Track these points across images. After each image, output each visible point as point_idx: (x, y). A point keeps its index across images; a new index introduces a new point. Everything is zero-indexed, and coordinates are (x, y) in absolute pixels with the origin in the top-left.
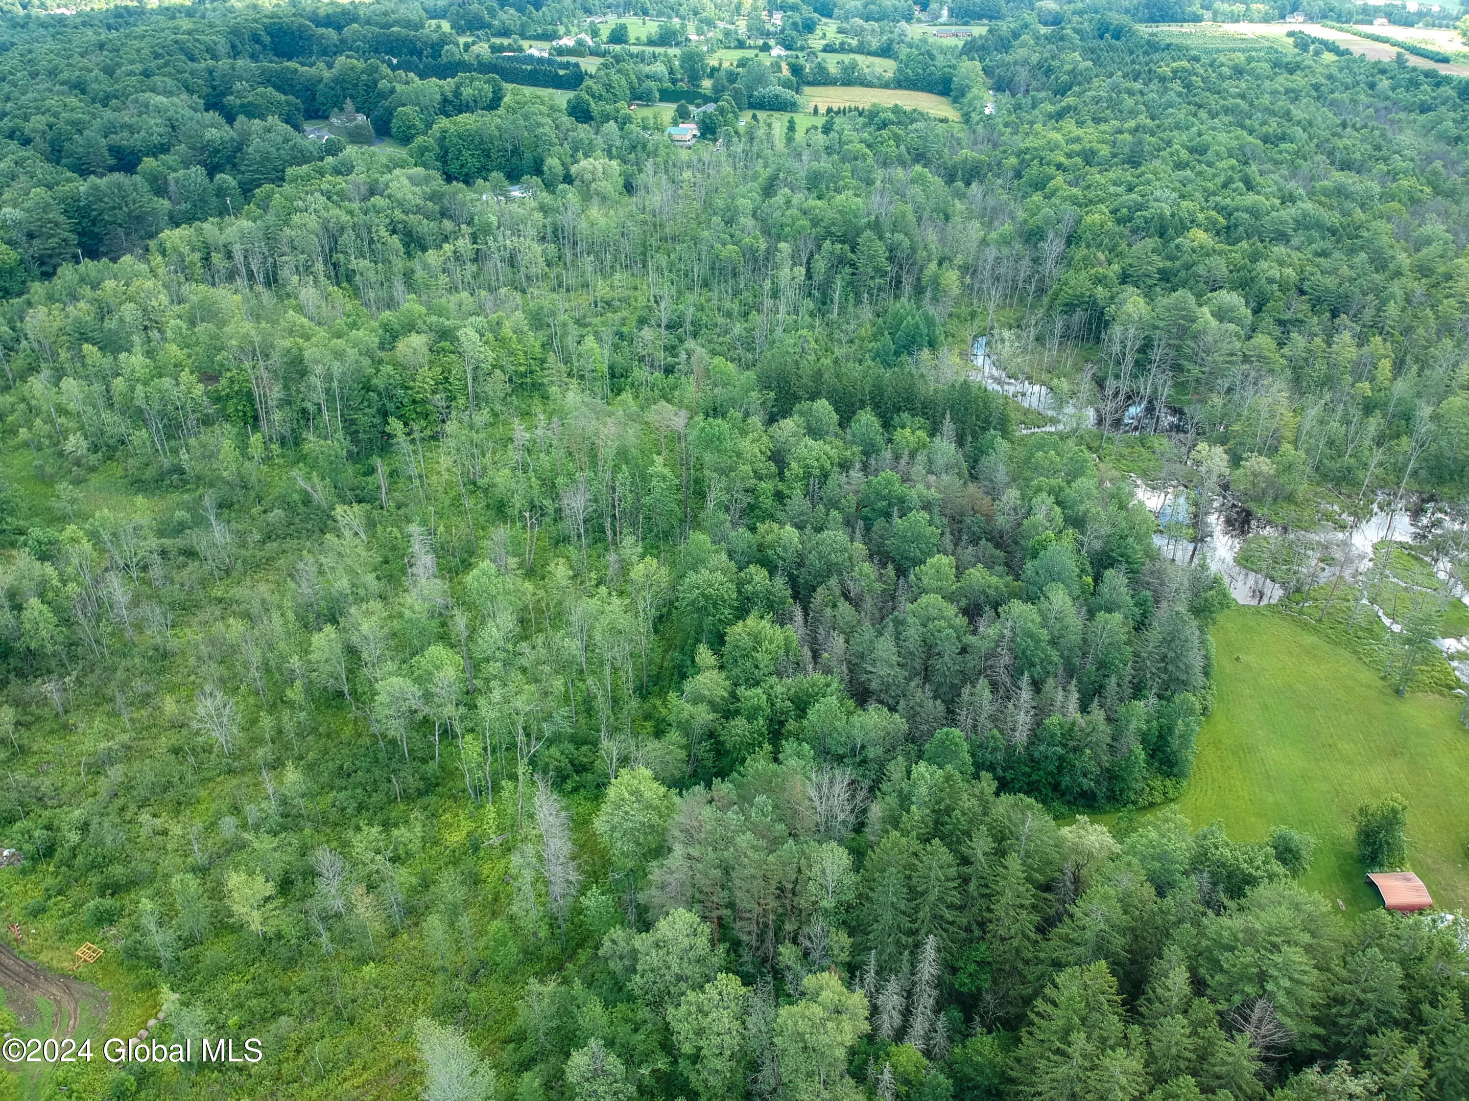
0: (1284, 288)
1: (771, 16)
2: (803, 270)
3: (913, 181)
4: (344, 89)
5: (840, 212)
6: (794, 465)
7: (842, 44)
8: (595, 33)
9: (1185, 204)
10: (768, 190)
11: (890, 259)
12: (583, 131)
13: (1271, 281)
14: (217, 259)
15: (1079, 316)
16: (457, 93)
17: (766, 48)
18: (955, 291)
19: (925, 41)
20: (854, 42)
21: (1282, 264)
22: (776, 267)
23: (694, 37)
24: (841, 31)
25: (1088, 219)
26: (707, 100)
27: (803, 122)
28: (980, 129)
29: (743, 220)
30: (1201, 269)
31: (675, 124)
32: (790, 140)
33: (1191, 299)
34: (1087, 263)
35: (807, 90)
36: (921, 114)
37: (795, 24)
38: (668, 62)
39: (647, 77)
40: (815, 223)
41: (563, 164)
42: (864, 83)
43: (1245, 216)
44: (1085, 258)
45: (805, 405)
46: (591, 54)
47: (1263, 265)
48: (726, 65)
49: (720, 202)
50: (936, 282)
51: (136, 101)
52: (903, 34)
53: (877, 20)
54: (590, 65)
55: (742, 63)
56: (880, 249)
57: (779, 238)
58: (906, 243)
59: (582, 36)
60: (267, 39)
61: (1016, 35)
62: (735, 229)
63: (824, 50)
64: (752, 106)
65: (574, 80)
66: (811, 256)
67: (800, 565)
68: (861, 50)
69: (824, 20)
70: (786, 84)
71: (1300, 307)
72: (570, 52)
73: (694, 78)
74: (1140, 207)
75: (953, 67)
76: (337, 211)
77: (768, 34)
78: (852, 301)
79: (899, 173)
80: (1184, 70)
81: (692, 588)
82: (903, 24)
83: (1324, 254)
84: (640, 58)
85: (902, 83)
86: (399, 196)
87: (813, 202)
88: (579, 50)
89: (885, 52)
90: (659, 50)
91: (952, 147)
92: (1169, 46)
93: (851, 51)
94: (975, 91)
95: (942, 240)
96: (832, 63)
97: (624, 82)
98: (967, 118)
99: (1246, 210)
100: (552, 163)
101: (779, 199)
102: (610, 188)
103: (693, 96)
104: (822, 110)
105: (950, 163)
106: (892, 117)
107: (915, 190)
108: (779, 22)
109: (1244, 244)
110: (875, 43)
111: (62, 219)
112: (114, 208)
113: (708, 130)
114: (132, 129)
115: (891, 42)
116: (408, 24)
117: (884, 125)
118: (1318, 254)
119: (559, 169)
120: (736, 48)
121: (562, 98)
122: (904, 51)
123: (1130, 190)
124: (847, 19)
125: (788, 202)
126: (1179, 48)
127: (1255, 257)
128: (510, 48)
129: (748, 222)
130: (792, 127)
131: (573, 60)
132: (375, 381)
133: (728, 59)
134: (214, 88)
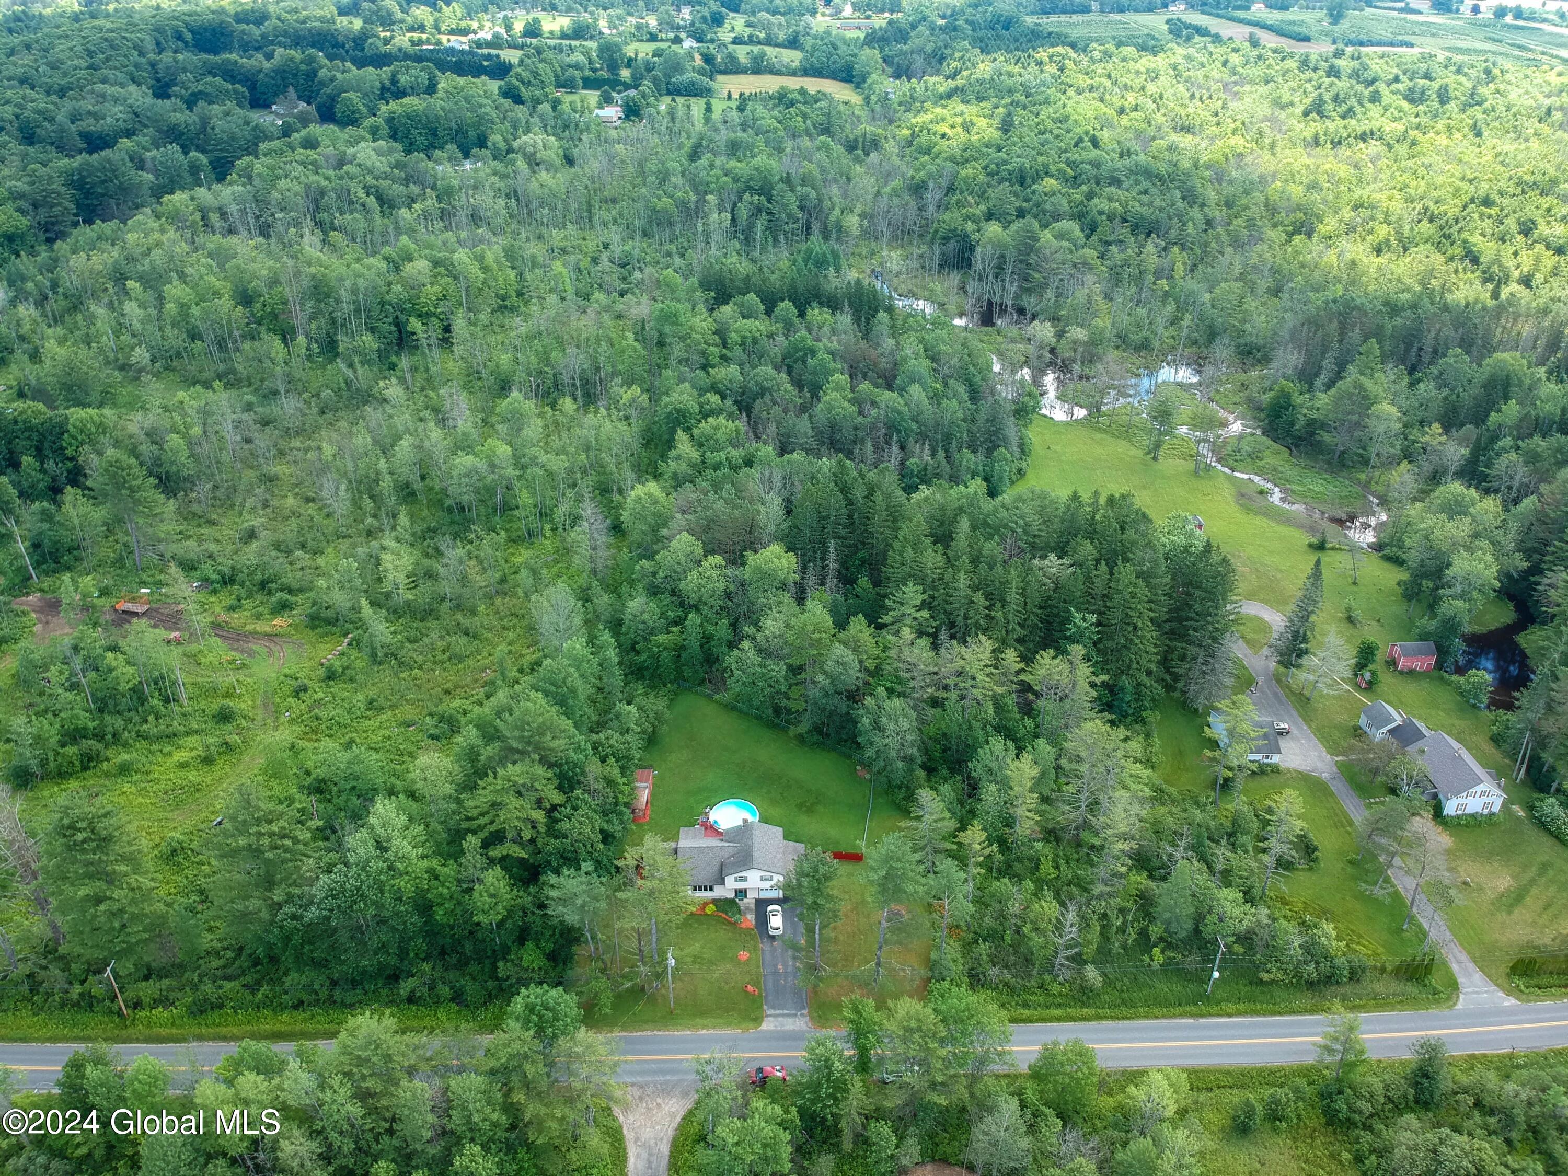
0: (1110, 219)
1: (679, 11)
2: (729, 216)
3: (819, 149)
4: (283, 79)
5: (757, 169)
6: (733, 335)
7: (750, 36)
8: (509, 28)
9: (1040, 159)
10: (694, 155)
11: (801, 208)
12: (521, 112)
13: (1101, 213)
14: (214, 218)
15: (952, 245)
16: (394, 81)
17: (677, 41)
18: (855, 231)
19: (828, 33)
20: (762, 35)
21: (1110, 200)
22: (706, 215)
23: (606, 31)
24: (749, 25)
25: (963, 173)
26: (627, 87)
27: (718, 106)
28: (878, 108)
29: (673, 179)
30: (1048, 207)
31: (600, 107)
32: (707, 120)
33: (1036, 224)
34: (960, 204)
35: (720, 78)
36: (824, 94)
37: (704, 18)
38: (586, 53)
39: (569, 66)
40: (736, 180)
41: (505, 140)
42: (773, 71)
43: (1088, 167)
44: (958, 201)
45: (739, 298)
46: (509, 47)
47: (1096, 201)
48: (641, 55)
49: (652, 166)
50: (839, 228)
51: (93, 92)
52: (808, 27)
53: (782, 14)
54: (511, 56)
55: (657, 53)
56: (792, 201)
57: (706, 193)
58: (813, 194)
59: (497, 29)
60: (188, 36)
61: (914, 26)
62: (668, 187)
63: (734, 43)
64: (669, 93)
65: (501, 70)
66: (735, 205)
67: (743, 394)
68: (769, 42)
69: (732, 15)
70: (701, 72)
71: (1123, 231)
72: (489, 45)
73: (613, 67)
74: (1005, 162)
75: (855, 55)
76: (316, 178)
77: (678, 28)
78: (770, 241)
79: (806, 143)
80: (1059, 54)
81: (666, 406)
82: (808, 17)
83: (1146, 192)
84: (559, 49)
85: (808, 71)
86: (369, 164)
87: (732, 163)
88: (496, 43)
89: (793, 43)
90: (574, 43)
91: (853, 123)
92: (1050, 34)
93: (759, 43)
94: (874, 77)
95: (845, 195)
96: (742, 53)
97: (549, 71)
98: (867, 100)
99: (1090, 163)
100: (496, 138)
101: (703, 161)
102: (554, 156)
103: (615, 83)
104: (735, 95)
105: (852, 137)
106: (799, 97)
107: (820, 156)
108: (687, 17)
109: (1084, 188)
110: (782, 36)
111: (63, 189)
112: (105, 181)
113: (632, 112)
114: (97, 116)
115: (797, 33)
116: (322, 19)
117: (792, 104)
118: (1140, 193)
119: (502, 145)
120: (648, 40)
121: (494, 86)
122: (808, 42)
123: (999, 150)
124: (754, 13)
125: (712, 166)
126: (1059, 35)
127: (1090, 196)
128: (428, 42)
129: (677, 180)
130: (709, 109)
131: (494, 52)
132: (387, 298)
133: (643, 50)
134: (158, 80)
